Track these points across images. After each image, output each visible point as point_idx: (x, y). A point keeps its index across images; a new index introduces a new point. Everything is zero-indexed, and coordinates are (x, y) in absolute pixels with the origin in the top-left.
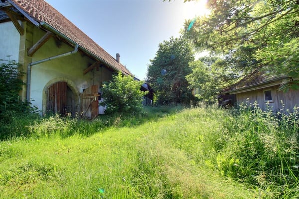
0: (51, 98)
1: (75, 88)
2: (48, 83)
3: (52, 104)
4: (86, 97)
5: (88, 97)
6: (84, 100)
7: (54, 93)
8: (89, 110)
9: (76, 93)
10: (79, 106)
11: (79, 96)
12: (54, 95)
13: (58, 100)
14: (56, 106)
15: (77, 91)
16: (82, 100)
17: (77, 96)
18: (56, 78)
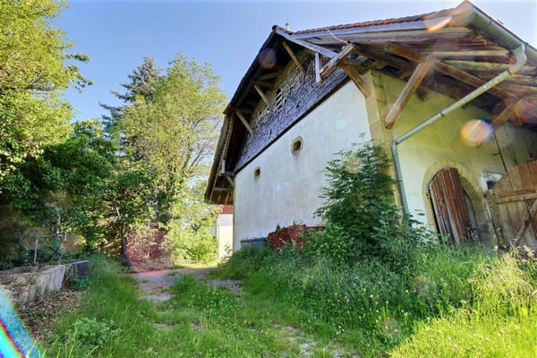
0: (441, 207)
1: (471, 181)
2: (425, 176)
3: (446, 222)
4: (507, 199)
5: (514, 198)
6: (501, 207)
7: (443, 196)
8: (528, 234)
9: (474, 194)
10: (490, 225)
11: (484, 201)
12: (444, 201)
13: (452, 212)
14: (453, 226)
15: (477, 189)
16: (495, 209)
17: (478, 199)
18: (435, 164)
